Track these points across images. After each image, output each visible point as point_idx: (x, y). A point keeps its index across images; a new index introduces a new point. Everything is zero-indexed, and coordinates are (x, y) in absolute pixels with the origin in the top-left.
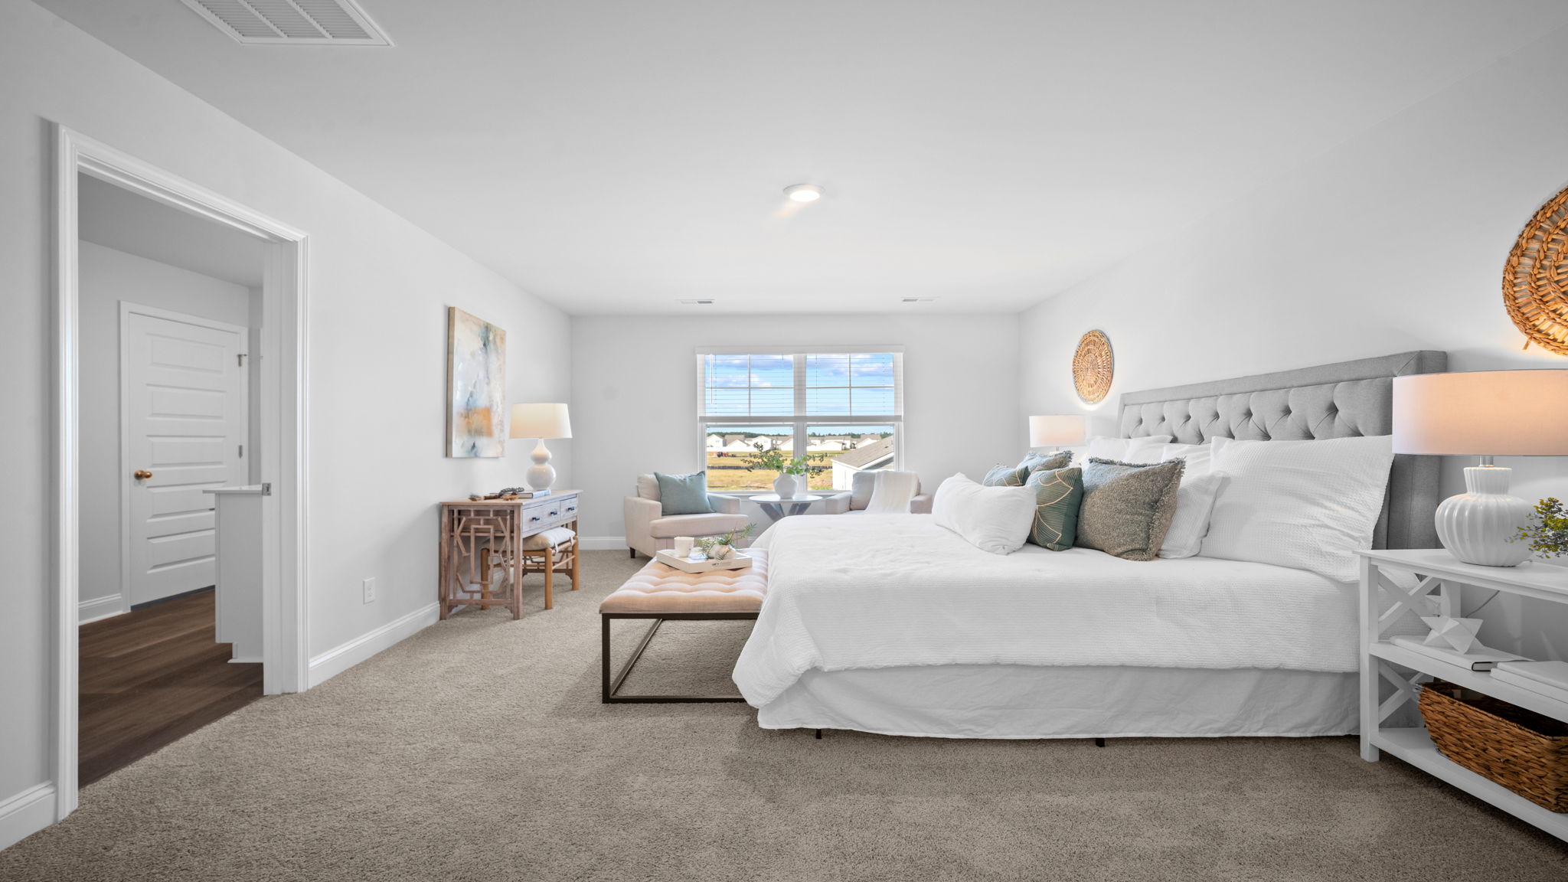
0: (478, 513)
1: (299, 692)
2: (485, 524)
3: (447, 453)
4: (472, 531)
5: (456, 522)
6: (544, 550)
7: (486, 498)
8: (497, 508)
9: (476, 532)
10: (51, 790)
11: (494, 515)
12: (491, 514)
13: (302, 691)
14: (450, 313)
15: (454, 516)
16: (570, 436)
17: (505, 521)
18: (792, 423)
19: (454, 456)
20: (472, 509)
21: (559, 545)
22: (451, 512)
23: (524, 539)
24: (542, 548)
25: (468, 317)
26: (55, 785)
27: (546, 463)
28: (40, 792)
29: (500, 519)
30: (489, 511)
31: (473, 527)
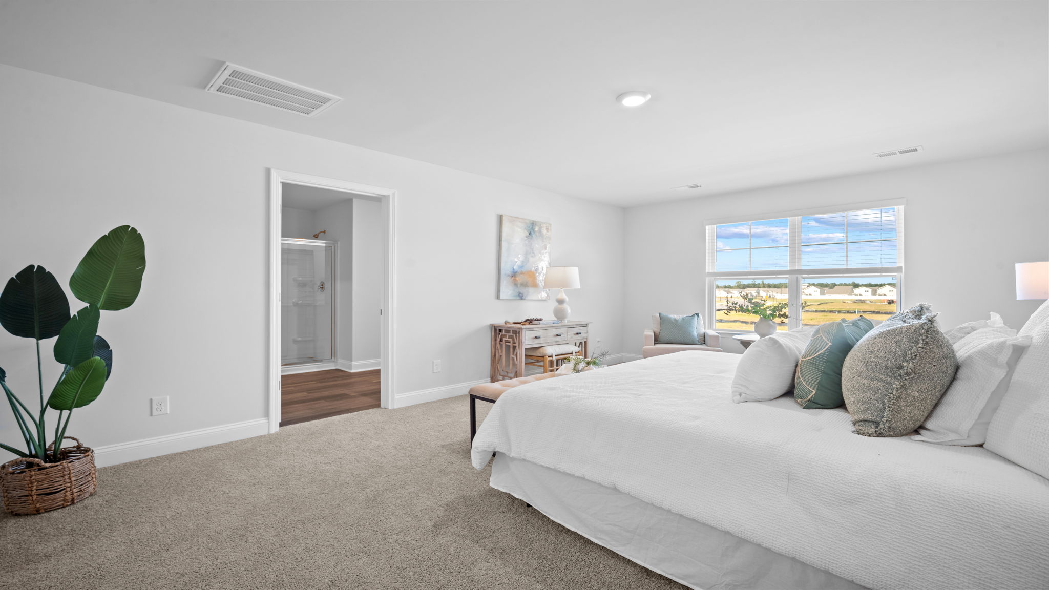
0: (508, 331)
1: (390, 408)
2: (509, 338)
3: (498, 297)
4: (504, 341)
5: (497, 336)
6: (543, 357)
7: (514, 323)
8: (514, 330)
9: (506, 342)
10: (267, 421)
11: (512, 333)
12: (511, 332)
13: (391, 408)
14: (500, 218)
15: (498, 331)
16: (579, 287)
17: (516, 336)
18: (787, 276)
19: (501, 298)
20: (504, 329)
21: (556, 356)
22: (495, 330)
23: (526, 349)
24: (542, 355)
25: (514, 219)
26: (269, 419)
27: (565, 304)
28: (263, 421)
29: (514, 336)
30: (510, 331)
31: (504, 339)
